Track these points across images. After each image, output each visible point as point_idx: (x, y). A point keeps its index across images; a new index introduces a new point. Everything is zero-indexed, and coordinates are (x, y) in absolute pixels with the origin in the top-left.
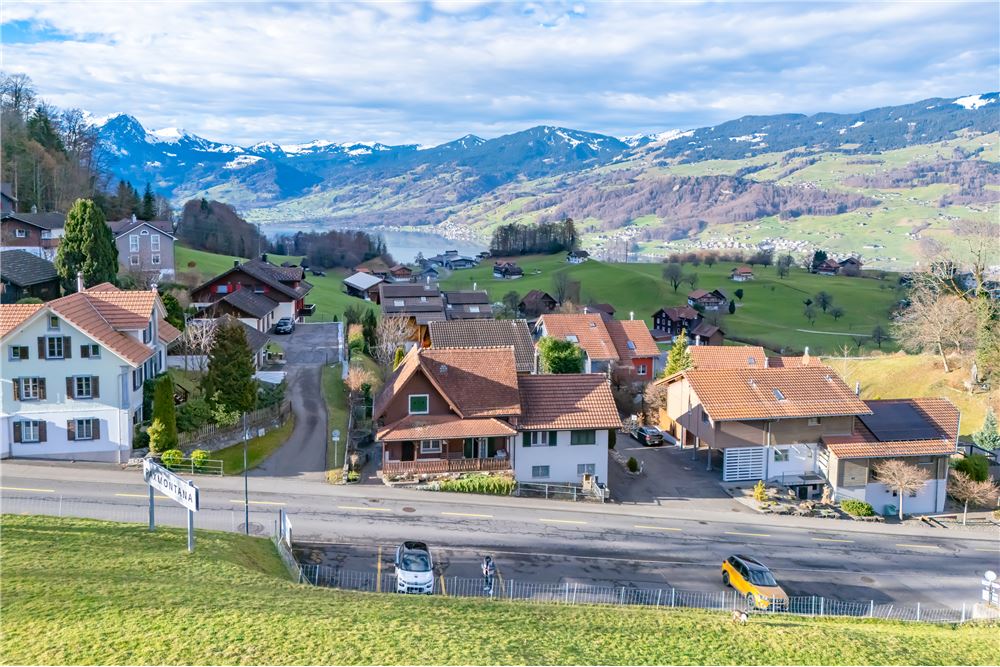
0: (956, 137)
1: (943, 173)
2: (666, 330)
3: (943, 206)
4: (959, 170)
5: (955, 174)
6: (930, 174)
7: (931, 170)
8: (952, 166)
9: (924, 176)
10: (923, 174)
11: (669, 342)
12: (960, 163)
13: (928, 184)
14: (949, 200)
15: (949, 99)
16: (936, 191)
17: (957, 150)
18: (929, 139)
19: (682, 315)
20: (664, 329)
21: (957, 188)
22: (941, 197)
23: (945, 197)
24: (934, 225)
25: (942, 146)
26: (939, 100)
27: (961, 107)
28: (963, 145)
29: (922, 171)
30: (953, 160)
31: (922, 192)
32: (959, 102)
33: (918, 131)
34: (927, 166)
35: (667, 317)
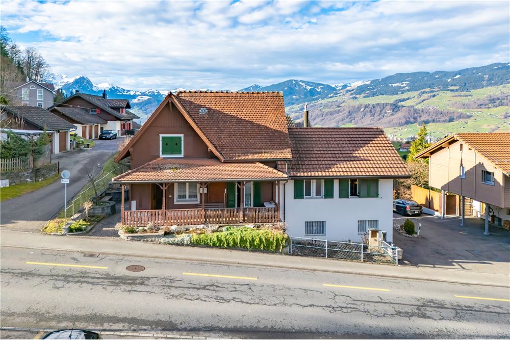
1: (505, 101)
3: (506, 118)
6: (498, 101)
7: (498, 99)
8: (509, 97)
9: (494, 102)
10: (494, 101)
13: (497, 107)
14: (508, 115)
15: (505, 64)
16: (502, 110)
18: (496, 84)
22: (504, 113)
23: (507, 113)
24: (502, 127)
25: (503, 87)
26: (500, 64)
29: (493, 100)
31: (494, 110)
33: (490, 80)
34: (496, 97)
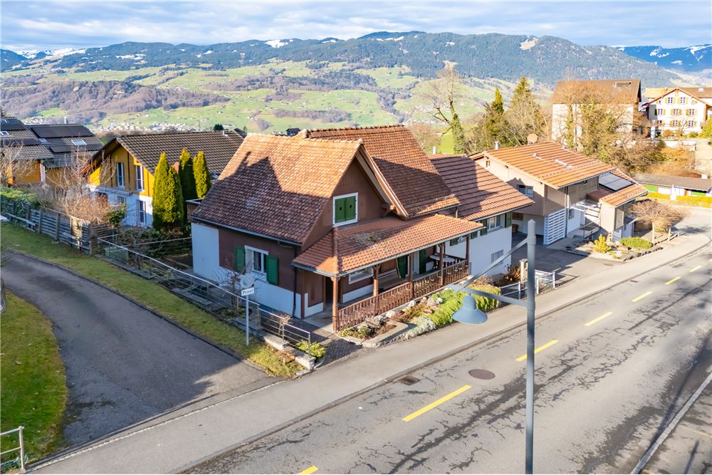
0: (269, 63)
1: (265, 83)
3: (267, 101)
4: (273, 81)
5: (271, 83)
6: (258, 83)
7: (258, 80)
8: (269, 79)
9: (254, 84)
10: (253, 83)
12: (274, 77)
13: (257, 89)
14: (270, 98)
15: (262, 41)
16: (262, 93)
17: (271, 70)
18: (254, 63)
21: (274, 91)
22: (265, 96)
23: (268, 96)
24: (263, 112)
25: (262, 67)
26: (257, 41)
27: (270, 46)
28: (274, 67)
29: (253, 81)
30: (270, 75)
31: (254, 93)
32: (268, 43)
33: (247, 58)
34: (255, 78)
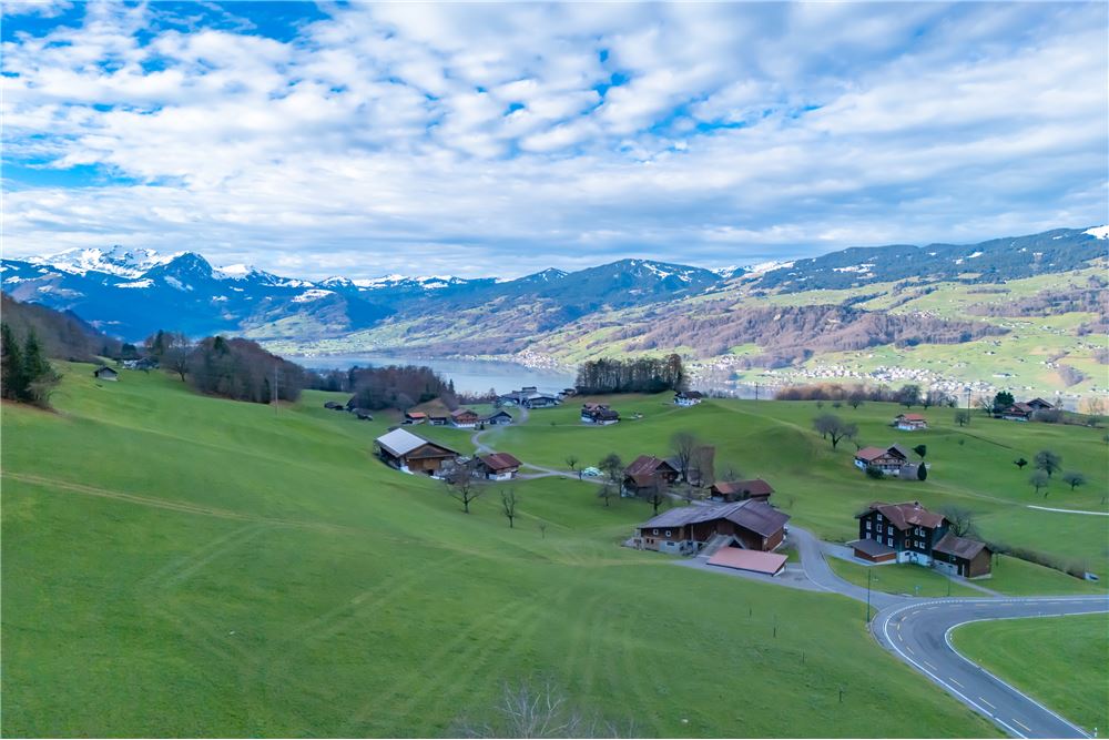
0: (1089, 266)
1: (1080, 302)
2: (885, 542)
3: (1081, 334)
4: (1097, 299)
5: (1092, 302)
6: (1064, 303)
7: (1066, 298)
8: (1088, 295)
9: (1057, 305)
10: (1054, 302)
11: (894, 561)
12: (1098, 292)
13: (1062, 313)
14: (1087, 329)
15: (1077, 230)
16: (1074, 320)
17: (1092, 279)
18: (1058, 269)
19: (913, 520)
20: (879, 538)
21: (1096, 317)
22: (1079, 326)
23: (1083, 325)
24: (1073, 353)
25: (1075, 275)
26: (1066, 230)
27: (1092, 237)
28: (1098, 274)
29: (1055, 299)
30: (1089, 289)
31: (1056, 320)
32: (1089, 232)
33: (1045, 261)
34: (1059, 295)
35: (886, 522)
